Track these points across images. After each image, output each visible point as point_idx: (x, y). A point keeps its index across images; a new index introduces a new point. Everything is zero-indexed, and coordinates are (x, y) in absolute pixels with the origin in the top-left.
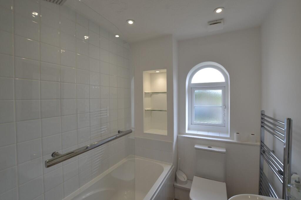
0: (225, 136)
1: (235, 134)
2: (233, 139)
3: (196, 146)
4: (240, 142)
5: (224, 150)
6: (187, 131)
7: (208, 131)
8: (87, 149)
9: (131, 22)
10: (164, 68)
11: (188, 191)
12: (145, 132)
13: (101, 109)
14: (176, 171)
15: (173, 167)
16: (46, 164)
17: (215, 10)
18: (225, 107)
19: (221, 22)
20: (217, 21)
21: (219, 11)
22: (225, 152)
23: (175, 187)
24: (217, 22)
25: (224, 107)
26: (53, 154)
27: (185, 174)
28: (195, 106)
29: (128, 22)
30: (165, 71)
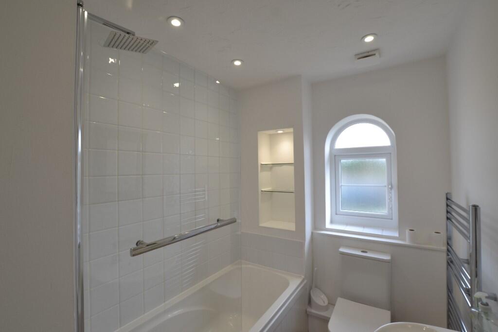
0: (390, 235)
1: (407, 232)
2: (404, 240)
3: (342, 250)
4: (416, 245)
5: (387, 257)
6: (328, 225)
7: (364, 226)
8: (174, 240)
9: (237, 63)
10: (289, 127)
11: (326, 320)
12: (261, 225)
13: (197, 189)
14: (311, 289)
15: (305, 282)
16: (131, 252)
17: (363, 37)
18: (392, 186)
19: (375, 55)
20: (368, 52)
21: (369, 39)
22: (389, 260)
23: (308, 315)
24: (370, 54)
25: (390, 186)
26: (138, 242)
27: (325, 294)
28: (342, 184)
29: (233, 64)
30: (291, 130)
